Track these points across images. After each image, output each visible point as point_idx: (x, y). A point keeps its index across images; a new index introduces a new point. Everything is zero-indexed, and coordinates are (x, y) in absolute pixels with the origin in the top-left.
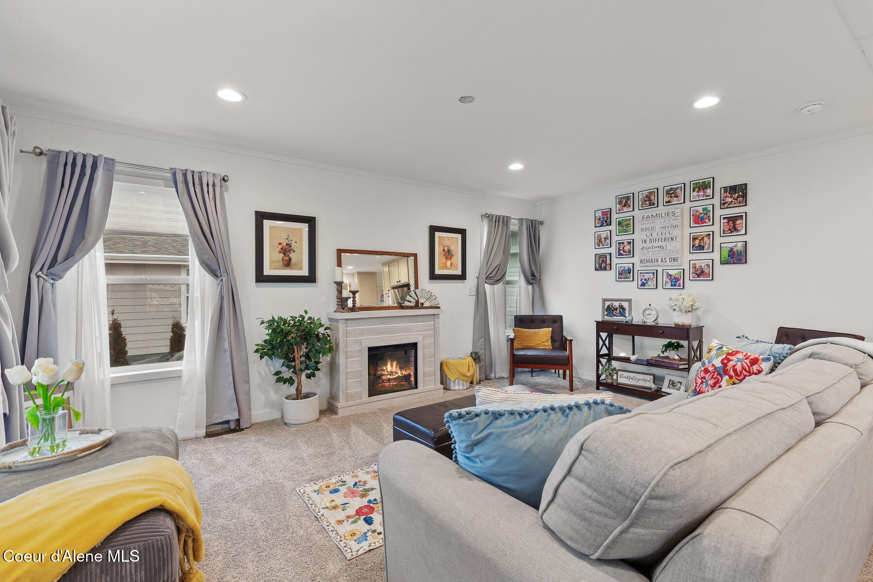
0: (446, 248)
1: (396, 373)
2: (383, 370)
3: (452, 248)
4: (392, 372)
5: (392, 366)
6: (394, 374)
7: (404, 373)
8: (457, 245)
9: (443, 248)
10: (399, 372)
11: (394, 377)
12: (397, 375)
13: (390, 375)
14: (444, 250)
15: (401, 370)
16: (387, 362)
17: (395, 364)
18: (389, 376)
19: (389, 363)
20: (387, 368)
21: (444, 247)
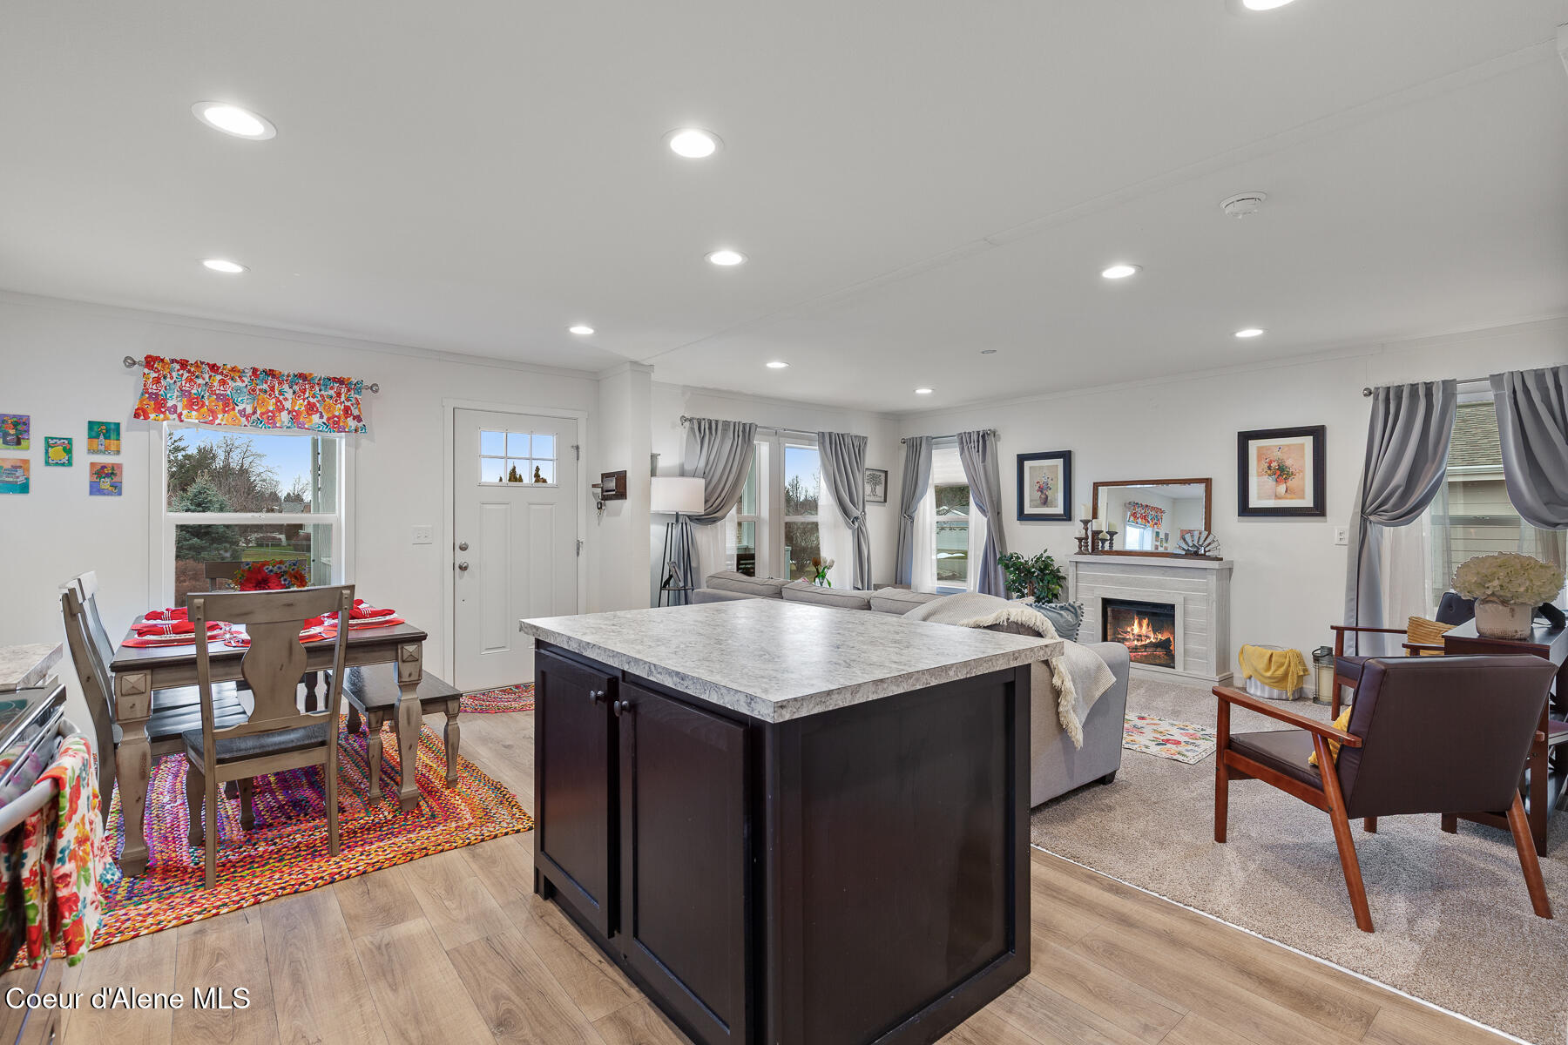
0: (1274, 465)
1: (1148, 637)
2: (1127, 632)
3: (1289, 463)
4: (1140, 636)
5: (1140, 625)
6: (1143, 638)
7: (1160, 637)
8: (1303, 457)
9: (1267, 465)
10: (1152, 636)
11: (1144, 643)
12: (1148, 641)
13: (1138, 640)
14: (1269, 468)
15: (1154, 633)
16: (1133, 619)
17: (1145, 622)
18: (1136, 643)
19: (1136, 622)
20: (1132, 630)
21: (1271, 462)
